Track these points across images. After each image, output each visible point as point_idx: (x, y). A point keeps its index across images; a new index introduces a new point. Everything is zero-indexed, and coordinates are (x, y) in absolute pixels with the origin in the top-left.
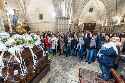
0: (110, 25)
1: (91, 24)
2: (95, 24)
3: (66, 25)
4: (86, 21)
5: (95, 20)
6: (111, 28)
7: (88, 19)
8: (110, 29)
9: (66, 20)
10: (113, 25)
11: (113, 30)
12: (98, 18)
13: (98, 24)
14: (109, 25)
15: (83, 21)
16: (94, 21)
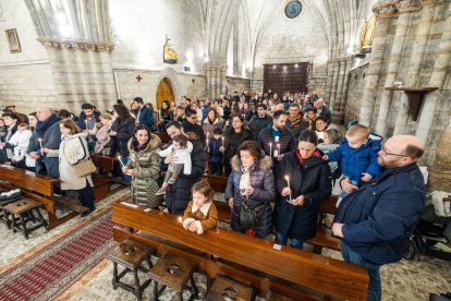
0: (339, 71)
1: (290, 66)
2: (305, 66)
3: (96, 76)
4: (274, 54)
5: (309, 51)
6: (340, 83)
7: (282, 47)
8: (337, 86)
9: (91, 53)
10: (347, 73)
11: (347, 90)
12: (320, 43)
13: (321, 67)
14: (336, 69)
15: (263, 54)
16: (306, 54)
